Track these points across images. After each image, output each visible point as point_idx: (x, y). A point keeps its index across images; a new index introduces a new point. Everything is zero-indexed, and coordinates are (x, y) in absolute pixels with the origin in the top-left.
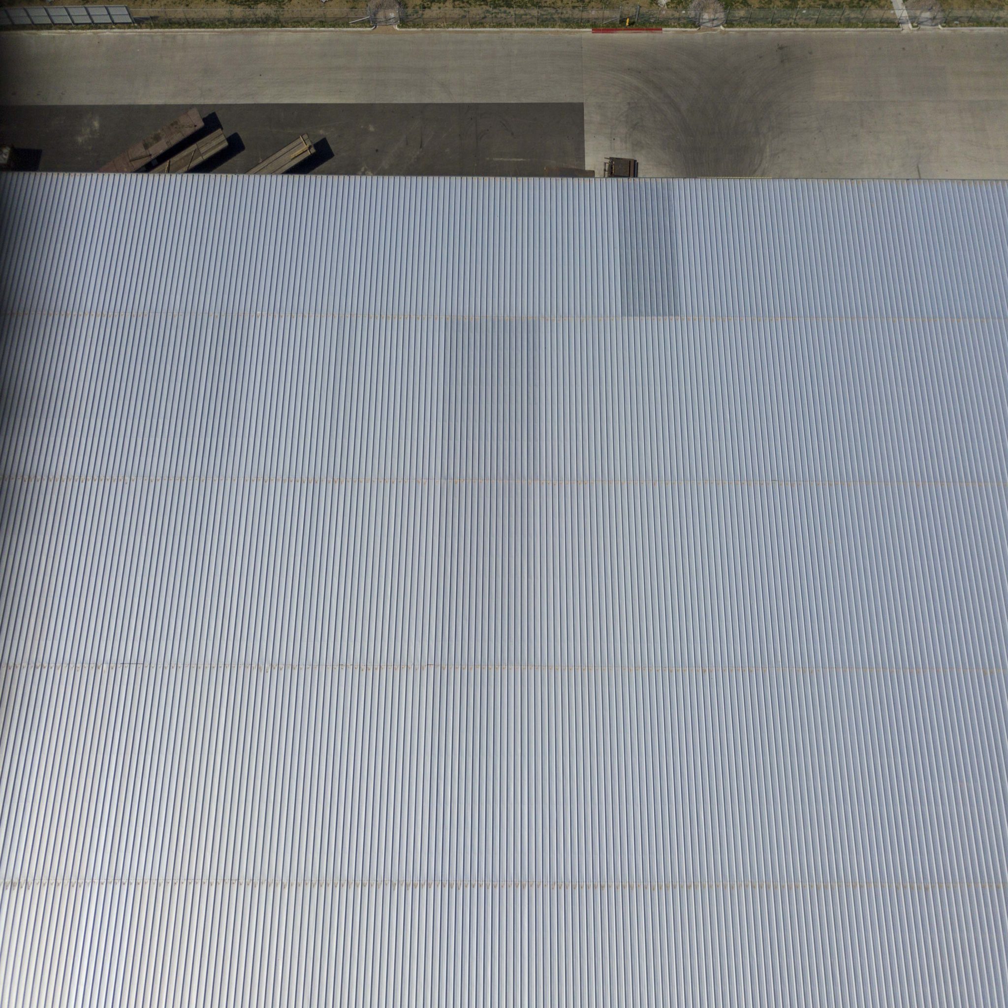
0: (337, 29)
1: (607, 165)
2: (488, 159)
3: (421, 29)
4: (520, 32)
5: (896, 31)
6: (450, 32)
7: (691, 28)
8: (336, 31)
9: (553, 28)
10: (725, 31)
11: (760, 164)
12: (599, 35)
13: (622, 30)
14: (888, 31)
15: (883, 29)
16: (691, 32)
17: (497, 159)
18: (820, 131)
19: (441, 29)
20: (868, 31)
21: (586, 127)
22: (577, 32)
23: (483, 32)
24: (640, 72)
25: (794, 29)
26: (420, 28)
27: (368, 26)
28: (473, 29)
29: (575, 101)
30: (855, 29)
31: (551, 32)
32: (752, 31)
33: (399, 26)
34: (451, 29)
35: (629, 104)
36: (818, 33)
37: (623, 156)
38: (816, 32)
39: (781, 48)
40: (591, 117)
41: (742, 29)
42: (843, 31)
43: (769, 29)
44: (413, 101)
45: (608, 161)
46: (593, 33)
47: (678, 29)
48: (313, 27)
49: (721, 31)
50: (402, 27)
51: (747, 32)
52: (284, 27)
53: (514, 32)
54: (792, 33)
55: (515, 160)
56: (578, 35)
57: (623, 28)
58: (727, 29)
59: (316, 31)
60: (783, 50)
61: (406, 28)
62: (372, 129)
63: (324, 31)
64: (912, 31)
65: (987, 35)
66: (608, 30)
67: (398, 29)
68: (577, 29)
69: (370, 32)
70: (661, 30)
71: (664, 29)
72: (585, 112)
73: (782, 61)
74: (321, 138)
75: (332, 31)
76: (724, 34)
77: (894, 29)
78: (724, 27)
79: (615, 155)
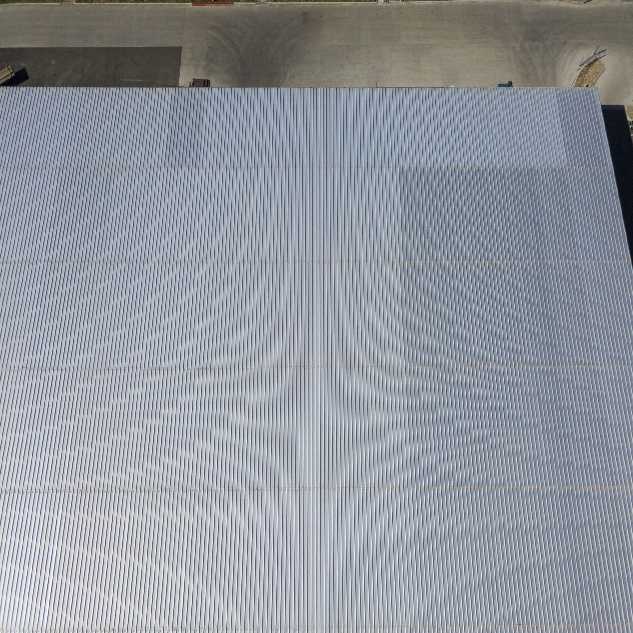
0: (39, 4)
1: (192, 83)
2: (121, 80)
3: (89, 3)
4: (150, 5)
5: (374, 4)
6: (106, 5)
7: (251, 2)
9: (168, 2)
10: (272, 4)
11: (283, 82)
12: (196, 7)
13: (210, 4)
14: (368, 4)
15: (366, 3)
16: (251, 5)
17: (127, 80)
18: (322, 63)
19: (102, 4)
20: (357, 4)
21: (182, 61)
22: (183, 5)
23: (127, 5)
24: (218, 29)
25: (313, 3)
27: (57, 1)
28: (121, 4)
29: (177, 45)
30: (350, 3)
31: (168, 5)
32: (288, 4)
33: (76, 2)
35: (209, 47)
36: (327, 5)
37: (202, 78)
39: (304, 14)
40: (186, 55)
41: (282, 3)
42: (342, 4)
43: (298, 3)
44: (80, 46)
45: (192, 81)
46: (193, 5)
47: (244, 3)
48: (24, 3)
49: (270, 4)
50: (78, 2)
51: (284, 5)
52: (8, 3)
53: (145, 5)
54: (312, 5)
55: (138, 80)
56: (184, 7)
59: (26, 5)
60: (305, 16)
61: (80, 3)
62: (53, 62)
63: (31, 5)
64: (384, 3)
65: (427, 6)
66: (202, 4)
69: (58, 6)
70: (234, 4)
72: (183, 52)
73: (304, 22)
74: (22, 68)
75: (36, 5)
76: (271, 6)
78: (271, 2)
79: (197, 78)
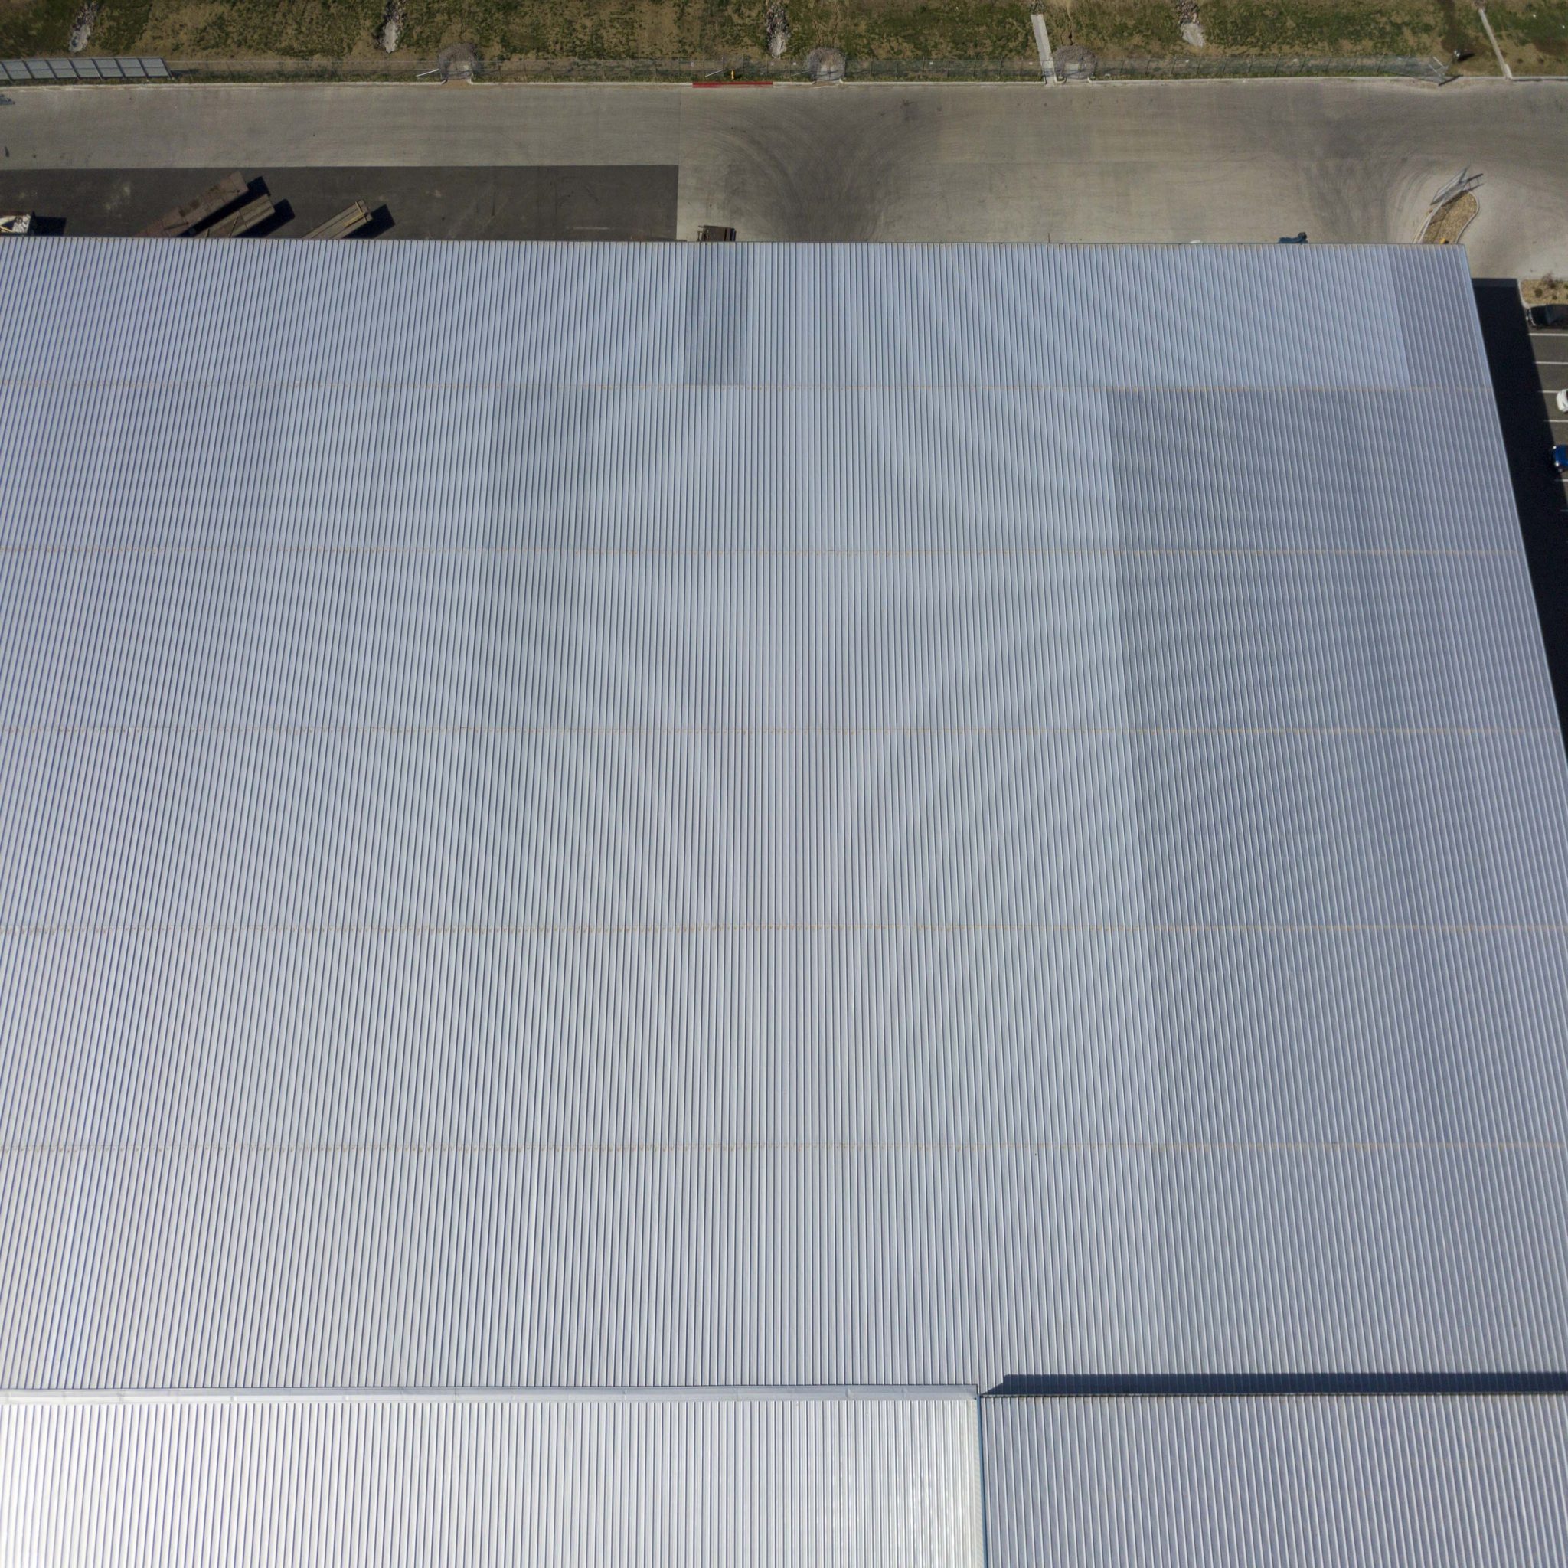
0: (402, 83)
1: (701, 234)
2: (567, 227)
3: (497, 83)
4: (611, 86)
5: (1040, 85)
6: (531, 86)
7: (805, 81)
8: (402, 86)
9: (648, 81)
10: (844, 85)
11: (873, 233)
12: (702, 90)
13: (726, 84)
14: (1028, 85)
15: (1024, 83)
16: (804, 86)
17: (578, 228)
18: (943, 197)
19: (521, 83)
20: (1007, 85)
21: (680, 192)
22: (675, 86)
23: (569, 87)
24: (744, 132)
25: (922, 83)
26: (497, 81)
27: (438, 79)
28: (558, 84)
29: (670, 163)
30: (992, 83)
31: (647, 86)
32: (876, 85)
33: (473, 80)
34: (532, 83)
35: (730, 166)
36: (950, 87)
37: (720, 225)
38: (948, 85)
39: (906, 104)
40: (687, 181)
41: (863, 83)
42: (978, 85)
43: (895, 83)
44: (485, 163)
45: (702, 230)
46: (694, 87)
47: (791, 83)
48: (375, 81)
49: (841, 84)
50: (477, 81)
51: (868, 86)
52: (343, 81)
53: (604, 86)
54: (920, 87)
55: (600, 228)
56: (675, 91)
57: (728, 82)
58: (846, 83)
59: (378, 86)
60: (909, 108)
61: (481, 82)
62: (438, 194)
63: (388, 86)
64: (1058, 84)
65: (1141, 89)
66: (711, 84)
67: (472, 83)
68: (675, 84)
69: (438, 87)
70: (772, 84)
71: (775, 83)
72: (680, 175)
73: (907, 119)
74: (381, 205)
75: (396, 86)
76: (843, 88)
77: (1036, 83)
78: (843, 80)
79: (710, 224)
